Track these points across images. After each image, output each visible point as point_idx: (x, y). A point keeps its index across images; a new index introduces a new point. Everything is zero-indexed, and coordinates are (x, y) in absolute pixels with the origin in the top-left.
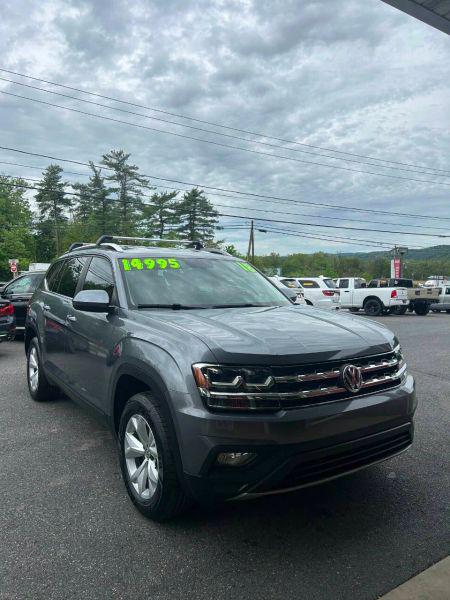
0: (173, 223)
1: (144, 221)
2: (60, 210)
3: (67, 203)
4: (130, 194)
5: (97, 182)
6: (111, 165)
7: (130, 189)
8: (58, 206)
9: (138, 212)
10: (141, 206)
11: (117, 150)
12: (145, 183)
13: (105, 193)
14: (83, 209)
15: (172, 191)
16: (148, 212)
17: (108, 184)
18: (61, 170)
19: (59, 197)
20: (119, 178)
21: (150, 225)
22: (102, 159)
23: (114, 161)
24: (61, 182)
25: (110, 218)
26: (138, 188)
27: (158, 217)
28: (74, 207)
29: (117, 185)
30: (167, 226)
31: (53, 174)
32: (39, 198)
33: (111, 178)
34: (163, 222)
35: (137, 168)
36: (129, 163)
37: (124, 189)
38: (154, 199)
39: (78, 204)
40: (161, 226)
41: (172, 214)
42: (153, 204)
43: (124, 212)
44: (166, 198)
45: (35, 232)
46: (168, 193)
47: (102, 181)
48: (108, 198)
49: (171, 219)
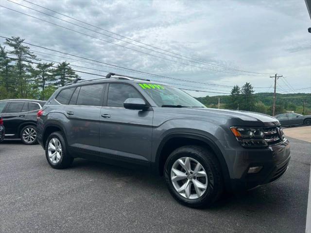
0: (51, 81)
1: (33, 79)
4: (24, 63)
5: (3, 54)
6: (11, 45)
7: (24, 60)
9: (29, 74)
10: (32, 70)
12: (34, 57)
13: (8, 61)
15: (50, 63)
16: (35, 74)
17: (9, 56)
20: (17, 53)
21: (37, 81)
22: (5, 41)
23: (14, 43)
25: (10, 76)
27: (41, 77)
29: (15, 57)
30: (47, 82)
33: (12, 52)
34: (44, 79)
35: (29, 48)
36: (23, 44)
37: (20, 60)
38: (39, 66)
40: (43, 82)
41: (50, 75)
42: (38, 69)
43: (20, 73)
44: (46, 66)
46: (48, 64)
47: (5, 54)
48: (9, 64)
49: (50, 78)
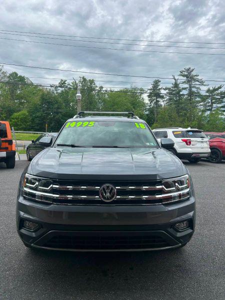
0: (218, 104)
1: (202, 104)
2: (159, 101)
3: (162, 97)
4: (194, 89)
5: (176, 85)
6: (184, 76)
7: (194, 87)
8: (158, 99)
9: (198, 99)
10: (200, 96)
11: (187, 67)
12: (202, 83)
13: (180, 91)
14: (170, 99)
15: (219, 86)
16: (204, 99)
17: (181, 86)
18: (160, 81)
19: (158, 95)
20: (189, 81)
21: (205, 105)
22: (180, 73)
23: (186, 73)
24: (160, 87)
25: (182, 103)
26: (198, 86)
27: (210, 100)
28: (165, 99)
29: (186, 86)
30: (214, 105)
31: (156, 83)
32: (149, 96)
33: (183, 83)
34: (212, 103)
35: (198, 75)
36: (193, 73)
37: (191, 87)
38: (208, 91)
39: (168, 97)
40: (211, 106)
41: (218, 99)
42: (207, 94)
43: (190, 100)
44: (215, 90)
45: (147, 113)
46: (217, 87)
47: (179, 85)
48: (181, 93)
49: (218, 101)
